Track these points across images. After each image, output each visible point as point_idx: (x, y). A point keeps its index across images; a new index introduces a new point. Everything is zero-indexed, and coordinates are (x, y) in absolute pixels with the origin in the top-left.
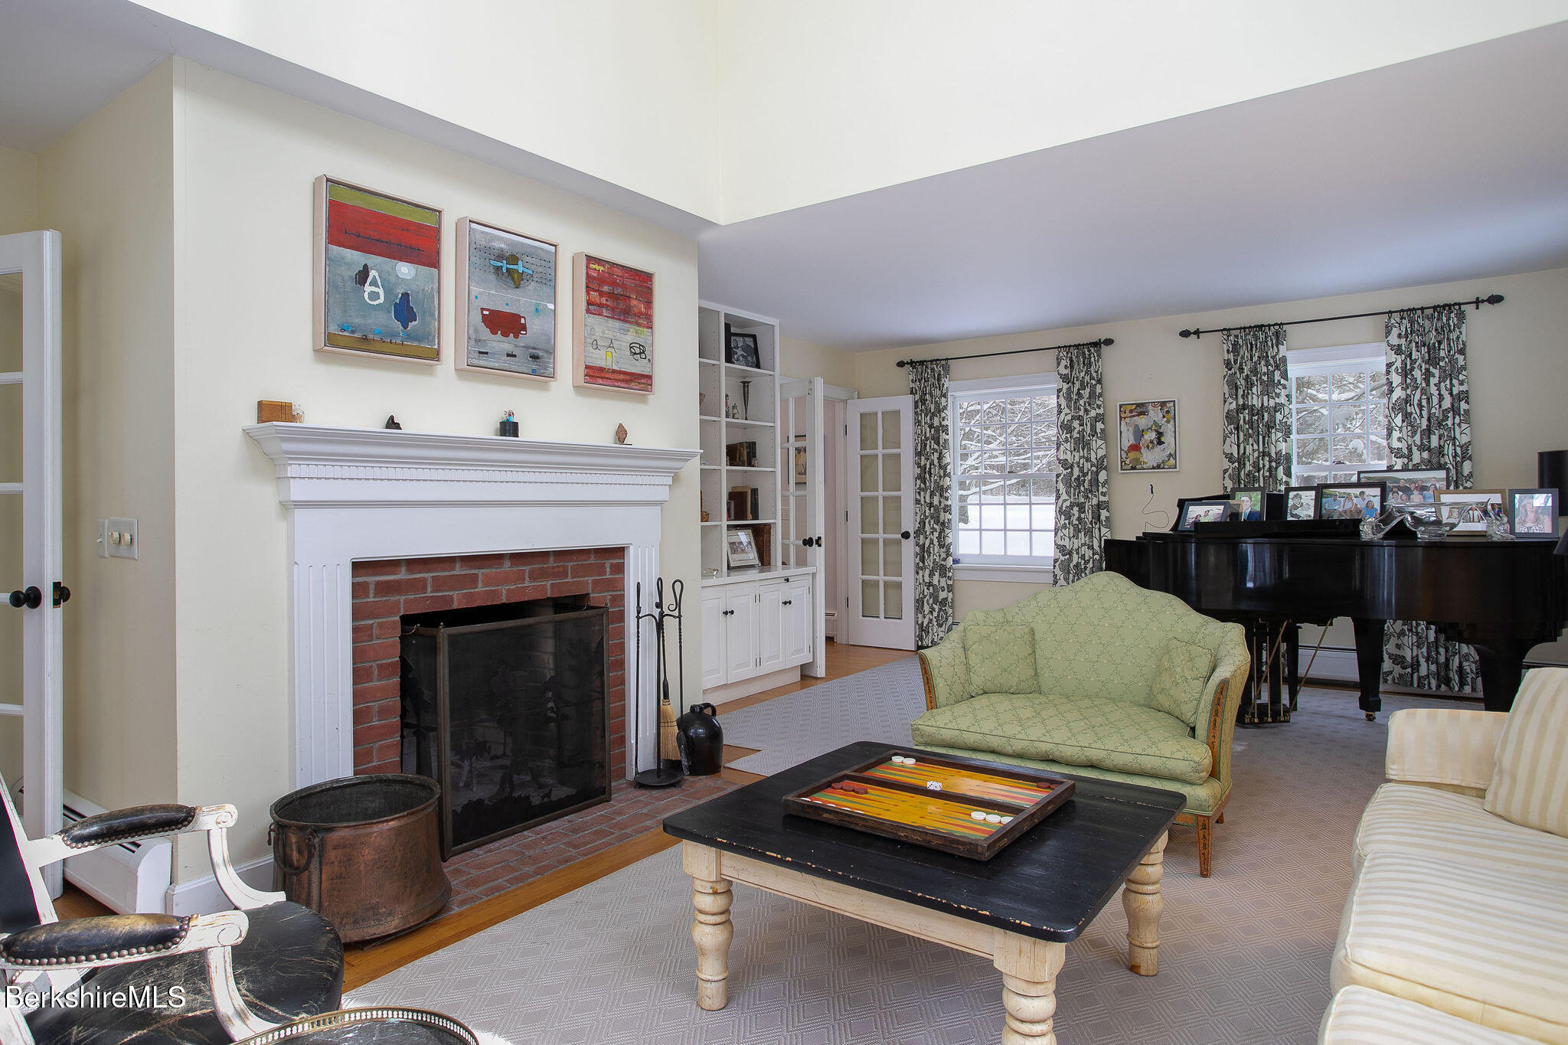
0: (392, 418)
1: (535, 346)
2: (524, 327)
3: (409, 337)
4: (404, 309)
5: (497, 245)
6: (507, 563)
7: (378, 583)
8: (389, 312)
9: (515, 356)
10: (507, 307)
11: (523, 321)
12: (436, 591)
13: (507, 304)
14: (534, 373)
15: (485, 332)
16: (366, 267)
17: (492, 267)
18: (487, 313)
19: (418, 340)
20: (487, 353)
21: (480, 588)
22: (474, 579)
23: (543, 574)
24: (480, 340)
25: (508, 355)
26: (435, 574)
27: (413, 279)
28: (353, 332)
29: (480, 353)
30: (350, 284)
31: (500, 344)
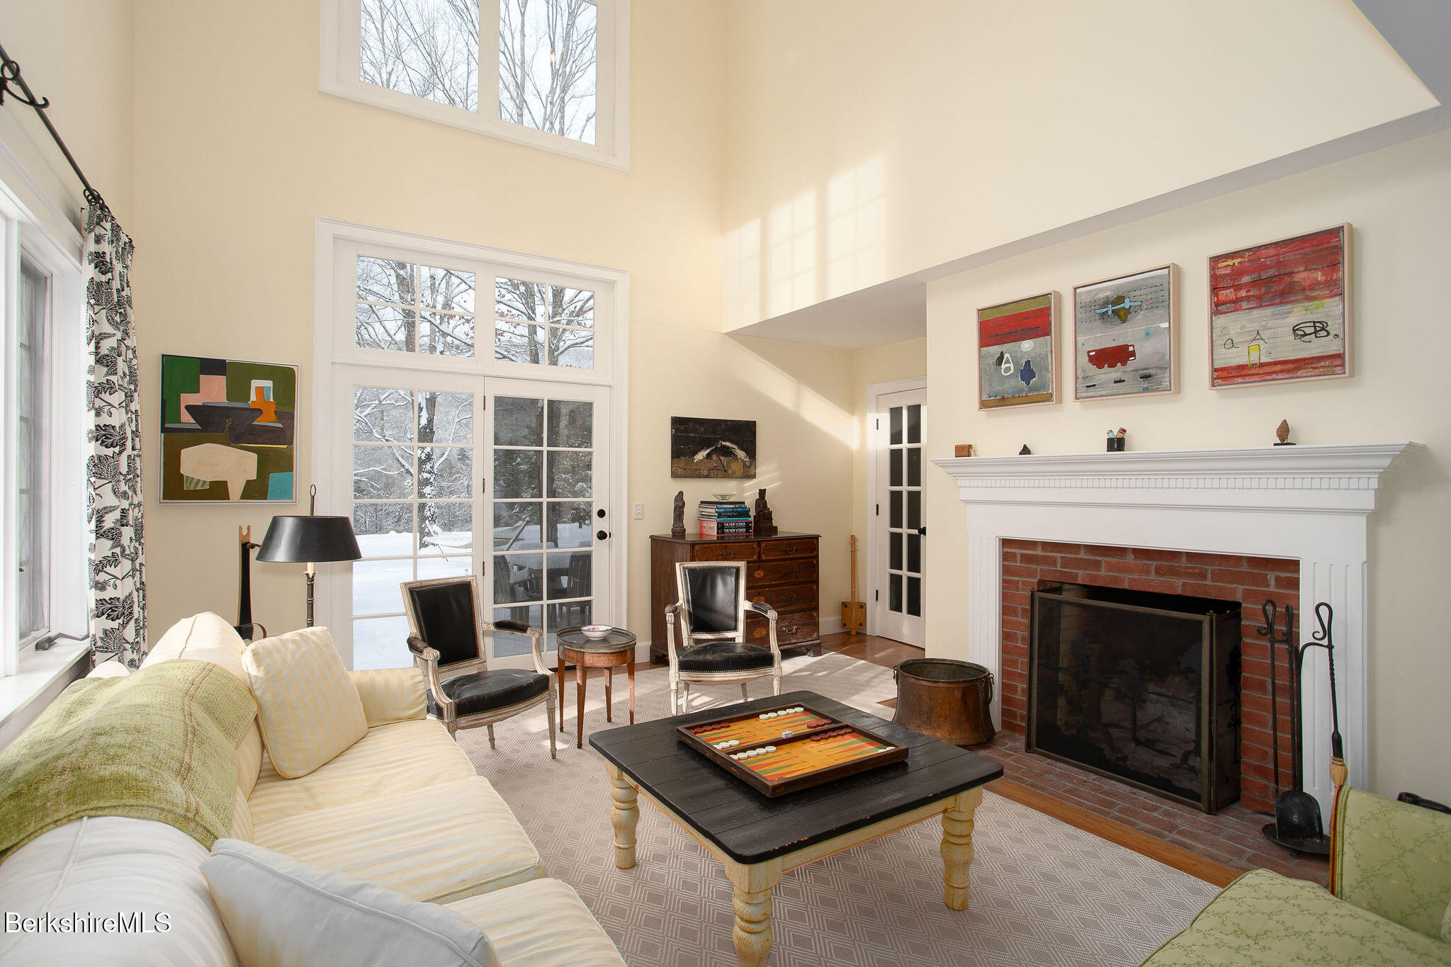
0: (1025, 446)
1: (1146, 367)
2: (1133, 354)
3: (1031, 390)
4: (1027, 372)
5: (1101, 296)
6: (1131, 557)
7: (1022, 555)
8: (1017, 377)
9: (1124, 381)
10: (1114, 342)
11: (1131, 349)
12: (1064, 567)
13: (1114, 340)
14: (1146, 390)
15: (1092, 369)
16: (1002, 353)
17: (1097, 315)
18: (1094, 353)
19: (1038, 391)
20: (1094, 385)
21: (1103, 572)
22: (1097, 565)
23: (1173, 572)
24: (1087, 377)
25: (1116, 382)
26: (1063, 555)
27: (1033, 349)
28: (996, 396)
29: (1087, 387)
30: (993, 367)
31: (1108, 374)
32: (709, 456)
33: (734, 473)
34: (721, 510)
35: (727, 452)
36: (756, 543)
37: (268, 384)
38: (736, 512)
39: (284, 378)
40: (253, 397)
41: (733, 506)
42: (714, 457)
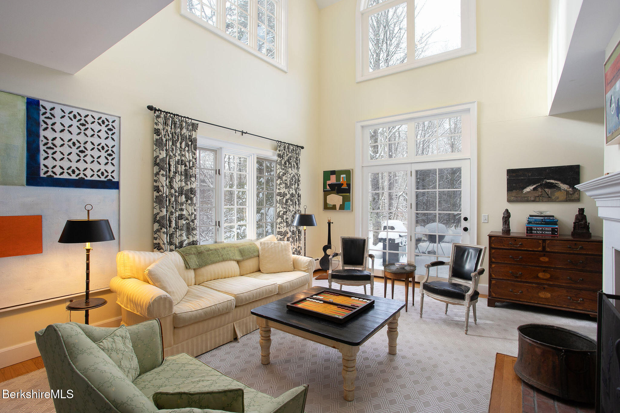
32: (534, 189)
33: (558, 198)
34: (532, 220)
35: (552, 186)
36: (542, 240)
37: (344, 176)
38: (545, 221)
39: (348, 173)
40: (341, 180)
41: (543, 218)
42: (540, 190)
